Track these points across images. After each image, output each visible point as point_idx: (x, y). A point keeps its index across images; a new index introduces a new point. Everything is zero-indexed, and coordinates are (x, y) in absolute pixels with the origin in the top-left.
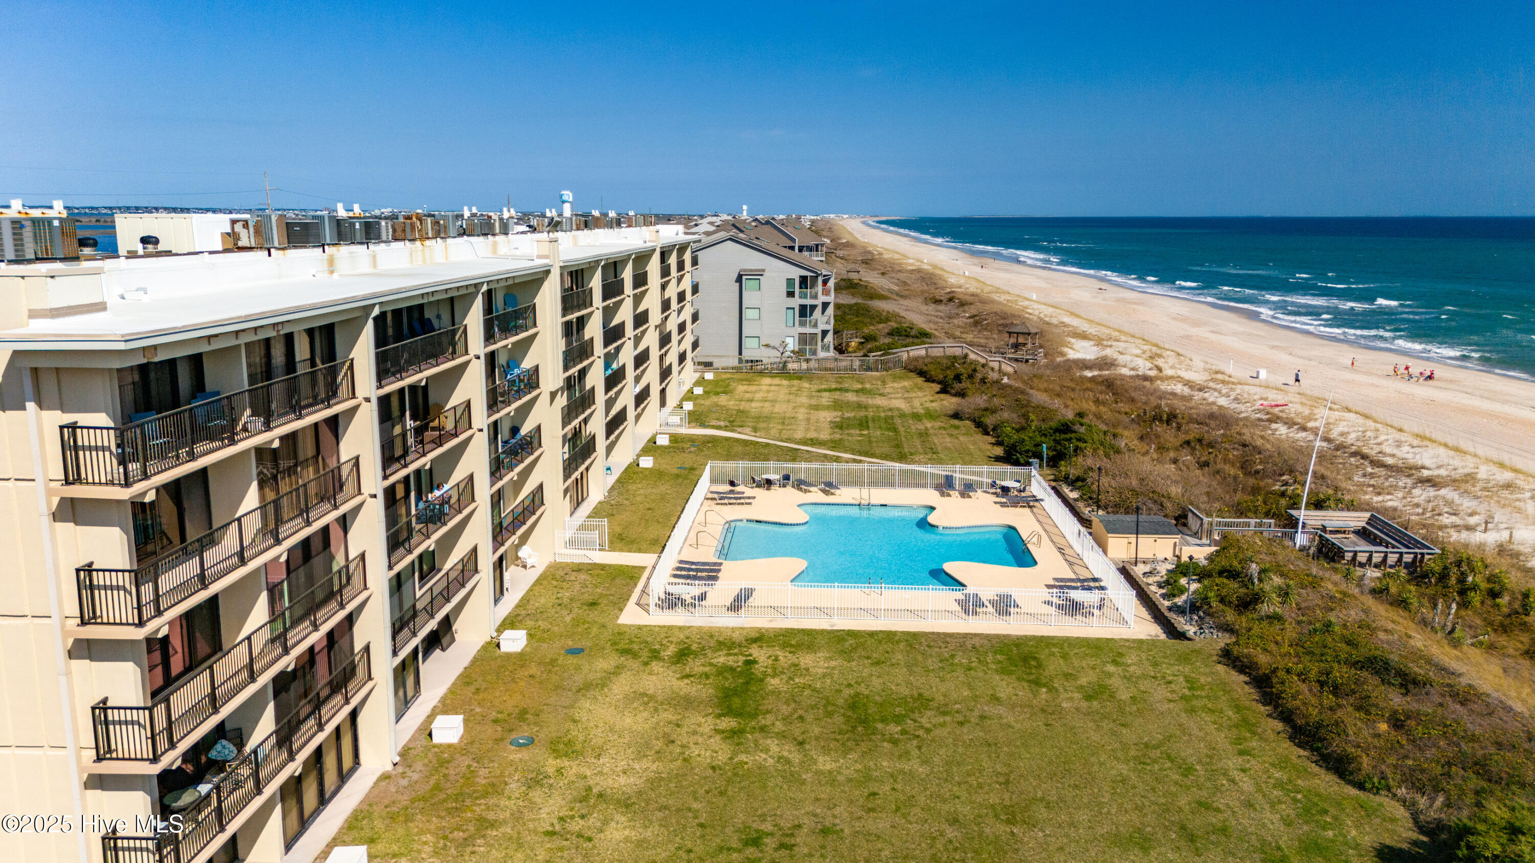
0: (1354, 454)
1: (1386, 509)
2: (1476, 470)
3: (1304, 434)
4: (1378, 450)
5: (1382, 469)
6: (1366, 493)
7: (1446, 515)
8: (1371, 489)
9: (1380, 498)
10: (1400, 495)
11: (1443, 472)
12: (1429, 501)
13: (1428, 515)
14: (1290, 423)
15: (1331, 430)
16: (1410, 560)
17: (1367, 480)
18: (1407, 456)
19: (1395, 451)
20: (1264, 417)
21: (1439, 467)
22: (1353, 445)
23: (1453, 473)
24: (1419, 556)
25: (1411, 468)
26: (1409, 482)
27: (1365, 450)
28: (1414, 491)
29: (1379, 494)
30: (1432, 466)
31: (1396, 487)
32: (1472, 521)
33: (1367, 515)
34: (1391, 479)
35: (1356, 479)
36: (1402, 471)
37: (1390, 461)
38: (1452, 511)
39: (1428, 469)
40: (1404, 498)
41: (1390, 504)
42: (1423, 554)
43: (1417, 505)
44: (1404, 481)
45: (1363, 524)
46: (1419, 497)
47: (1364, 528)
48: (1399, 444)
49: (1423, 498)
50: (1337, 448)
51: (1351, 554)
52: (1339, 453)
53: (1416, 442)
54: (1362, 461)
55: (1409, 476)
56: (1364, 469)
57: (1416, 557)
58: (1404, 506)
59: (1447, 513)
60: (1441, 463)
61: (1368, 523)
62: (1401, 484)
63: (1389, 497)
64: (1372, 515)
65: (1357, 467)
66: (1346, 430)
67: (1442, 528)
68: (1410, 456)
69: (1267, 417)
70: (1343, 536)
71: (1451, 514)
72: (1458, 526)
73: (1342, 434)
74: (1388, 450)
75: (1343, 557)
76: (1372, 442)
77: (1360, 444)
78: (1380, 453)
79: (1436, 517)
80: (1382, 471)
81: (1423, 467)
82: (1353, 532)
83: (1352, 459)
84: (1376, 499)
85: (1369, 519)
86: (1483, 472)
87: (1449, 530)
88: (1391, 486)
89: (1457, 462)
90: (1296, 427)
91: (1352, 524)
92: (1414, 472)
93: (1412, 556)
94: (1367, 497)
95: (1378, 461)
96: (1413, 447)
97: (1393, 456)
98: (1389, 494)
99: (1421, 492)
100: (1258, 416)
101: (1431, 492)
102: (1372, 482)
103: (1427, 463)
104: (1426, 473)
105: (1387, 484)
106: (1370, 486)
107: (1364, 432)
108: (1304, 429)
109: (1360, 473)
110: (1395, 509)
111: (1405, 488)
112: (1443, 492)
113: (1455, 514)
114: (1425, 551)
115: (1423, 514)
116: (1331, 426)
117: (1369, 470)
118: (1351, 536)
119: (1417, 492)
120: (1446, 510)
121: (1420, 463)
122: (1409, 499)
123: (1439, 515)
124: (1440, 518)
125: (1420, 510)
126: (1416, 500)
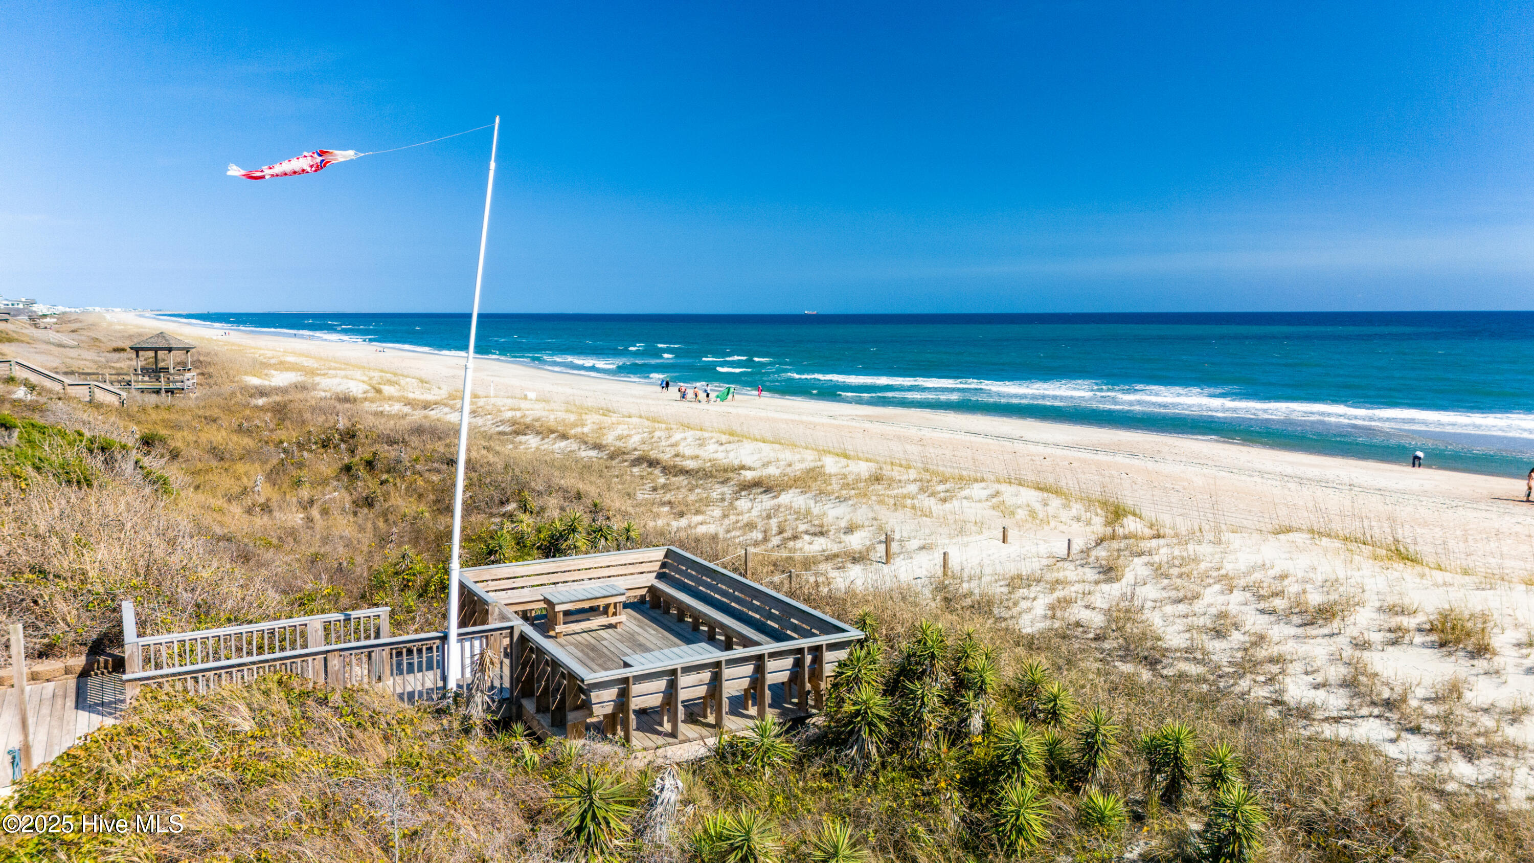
0: (637, 461)
1: (697, 540)
2: (819, 464)
3: (563, 444)
4: (673, 453)
5: (681, 478)
6: (657, 516)
7: (807, 538)
8: (666, 509)
9: (683, 522)
10: (717, 512)
11: (772, 471)
12: (769, 517)
13: (776, 541)
14: (544, 432)
15: (604, 435)
16: (784, 677)
17: (658, 496)
18: (715, 456)
19: (698, 452)
20: (508, 429)
21: (765, 465)
22: (635, 449)
23: (788, 470)
24: (809, 659)
25: (725, 470)
26: (727, 490)
27: (653, 454)
28: (738, 503)
29: (682, 515)
30: (757, 464)
31: (708, 502)
32: (856, 541)
33: (658, 554)
34: (698, 491)
35: (640, 496)
36: (712, 476)
37: (690, 464)
38: (813, 530)
39: (749, 469)
40: (725, 516)
41: (701, 530)
42: (816, 651)
43: (751, 526)
44: (717, 491)
45: (650, 580)
46: (750, 511)
47: (652, 589)
48: (702, 443)
49: (755, 512)
50: (612, 457)
51: (611, 694)
52: (614, 463)
53: (724, 438)
54: (650, 470)
55: (724, 482)
56: (653, 481)
57: (799, 663)
58: (728, 531)
59: (807, 532)
60: (766, 460)
61: (661, 576)
62: (714, 495)
63: (699, 518)
64: (669, 554)
65: (642, 478)
66: (625, 433)
67: (808, 563)
68: (720, 455)
69: (513, 428)
70: (603, 620)
71: (815, 534)
72: (836, 556)
73: (620, 438)
74: (688, 452)
75: (587, 706)
76: (663, 443)
77: (646, 447)
78: (677, 455)
79: (791, 544)
80: (681, 480)
81: (743, 467)
82: (626, 606)
83: (635, 470)
84: (675, 524)
85: (664, 565)
86: (831, 465)
87: (823, 567)
88: (701, 500)
89: (787, 455)
90: (553, 436)
91: (622, 584)
92: (731, 475)
93: (789, 662)
94: (660, 523)
95: (675, 466)
96: (722, 444)
97: (697, 457)
98: (698, 512)
99: (750, 504)
100: (501, 429)
101: (766, 502)
102: (668, 497)
103: (747, 461)
104: (749, 475)
105: (692, 497)
106: (663, 504)
107: (650, 433)
108: (564, 437)
109: (647, 487)
110: (714, 538)
111: (723, 500)
112: (785, 498)
113: (822, 534)
114: (823, 640)
115: (766, 540)
116: (605, 431)
117: (662, 480)
118: (622, 616)
119: (743, 504)
120: (802, 527)
121: (736, 463)
122: (733, 518)
123: (795, 538)
124: (799, 544)
125: (758, 535)
126: (745, 518)
